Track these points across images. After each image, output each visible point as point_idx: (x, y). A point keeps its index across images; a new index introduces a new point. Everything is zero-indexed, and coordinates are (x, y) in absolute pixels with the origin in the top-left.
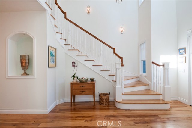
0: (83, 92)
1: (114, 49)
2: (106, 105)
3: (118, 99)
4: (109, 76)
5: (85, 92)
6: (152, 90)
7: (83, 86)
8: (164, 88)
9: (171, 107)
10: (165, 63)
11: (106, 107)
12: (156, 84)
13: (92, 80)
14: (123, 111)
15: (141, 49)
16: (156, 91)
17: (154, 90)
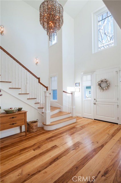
0: (13, 124)
1: (39, 79)
2: (36, 132)
3: (48, 123)
4: (35, 103)
5: (16, 123)
6: (63, 111)
7: (13, 118)
8: (73, 108)
9: (76, 120)
10: (73, 92)
11: (37, 133)
12: (66, 107)
13: (20, 110)
14: (54, 131)
15: (51, 81)
16: (66, 111)
17: (65, 111)
